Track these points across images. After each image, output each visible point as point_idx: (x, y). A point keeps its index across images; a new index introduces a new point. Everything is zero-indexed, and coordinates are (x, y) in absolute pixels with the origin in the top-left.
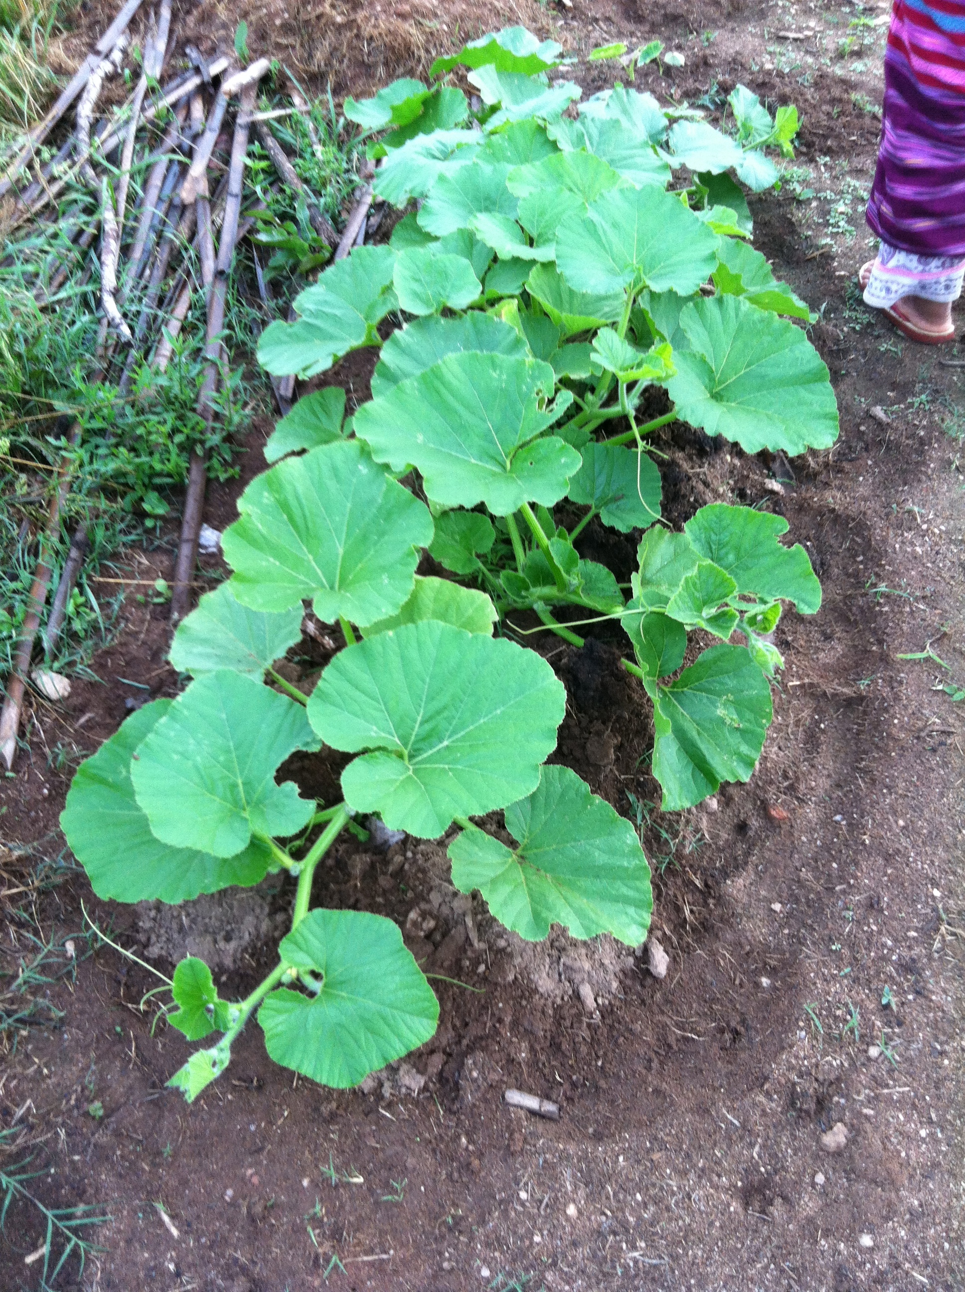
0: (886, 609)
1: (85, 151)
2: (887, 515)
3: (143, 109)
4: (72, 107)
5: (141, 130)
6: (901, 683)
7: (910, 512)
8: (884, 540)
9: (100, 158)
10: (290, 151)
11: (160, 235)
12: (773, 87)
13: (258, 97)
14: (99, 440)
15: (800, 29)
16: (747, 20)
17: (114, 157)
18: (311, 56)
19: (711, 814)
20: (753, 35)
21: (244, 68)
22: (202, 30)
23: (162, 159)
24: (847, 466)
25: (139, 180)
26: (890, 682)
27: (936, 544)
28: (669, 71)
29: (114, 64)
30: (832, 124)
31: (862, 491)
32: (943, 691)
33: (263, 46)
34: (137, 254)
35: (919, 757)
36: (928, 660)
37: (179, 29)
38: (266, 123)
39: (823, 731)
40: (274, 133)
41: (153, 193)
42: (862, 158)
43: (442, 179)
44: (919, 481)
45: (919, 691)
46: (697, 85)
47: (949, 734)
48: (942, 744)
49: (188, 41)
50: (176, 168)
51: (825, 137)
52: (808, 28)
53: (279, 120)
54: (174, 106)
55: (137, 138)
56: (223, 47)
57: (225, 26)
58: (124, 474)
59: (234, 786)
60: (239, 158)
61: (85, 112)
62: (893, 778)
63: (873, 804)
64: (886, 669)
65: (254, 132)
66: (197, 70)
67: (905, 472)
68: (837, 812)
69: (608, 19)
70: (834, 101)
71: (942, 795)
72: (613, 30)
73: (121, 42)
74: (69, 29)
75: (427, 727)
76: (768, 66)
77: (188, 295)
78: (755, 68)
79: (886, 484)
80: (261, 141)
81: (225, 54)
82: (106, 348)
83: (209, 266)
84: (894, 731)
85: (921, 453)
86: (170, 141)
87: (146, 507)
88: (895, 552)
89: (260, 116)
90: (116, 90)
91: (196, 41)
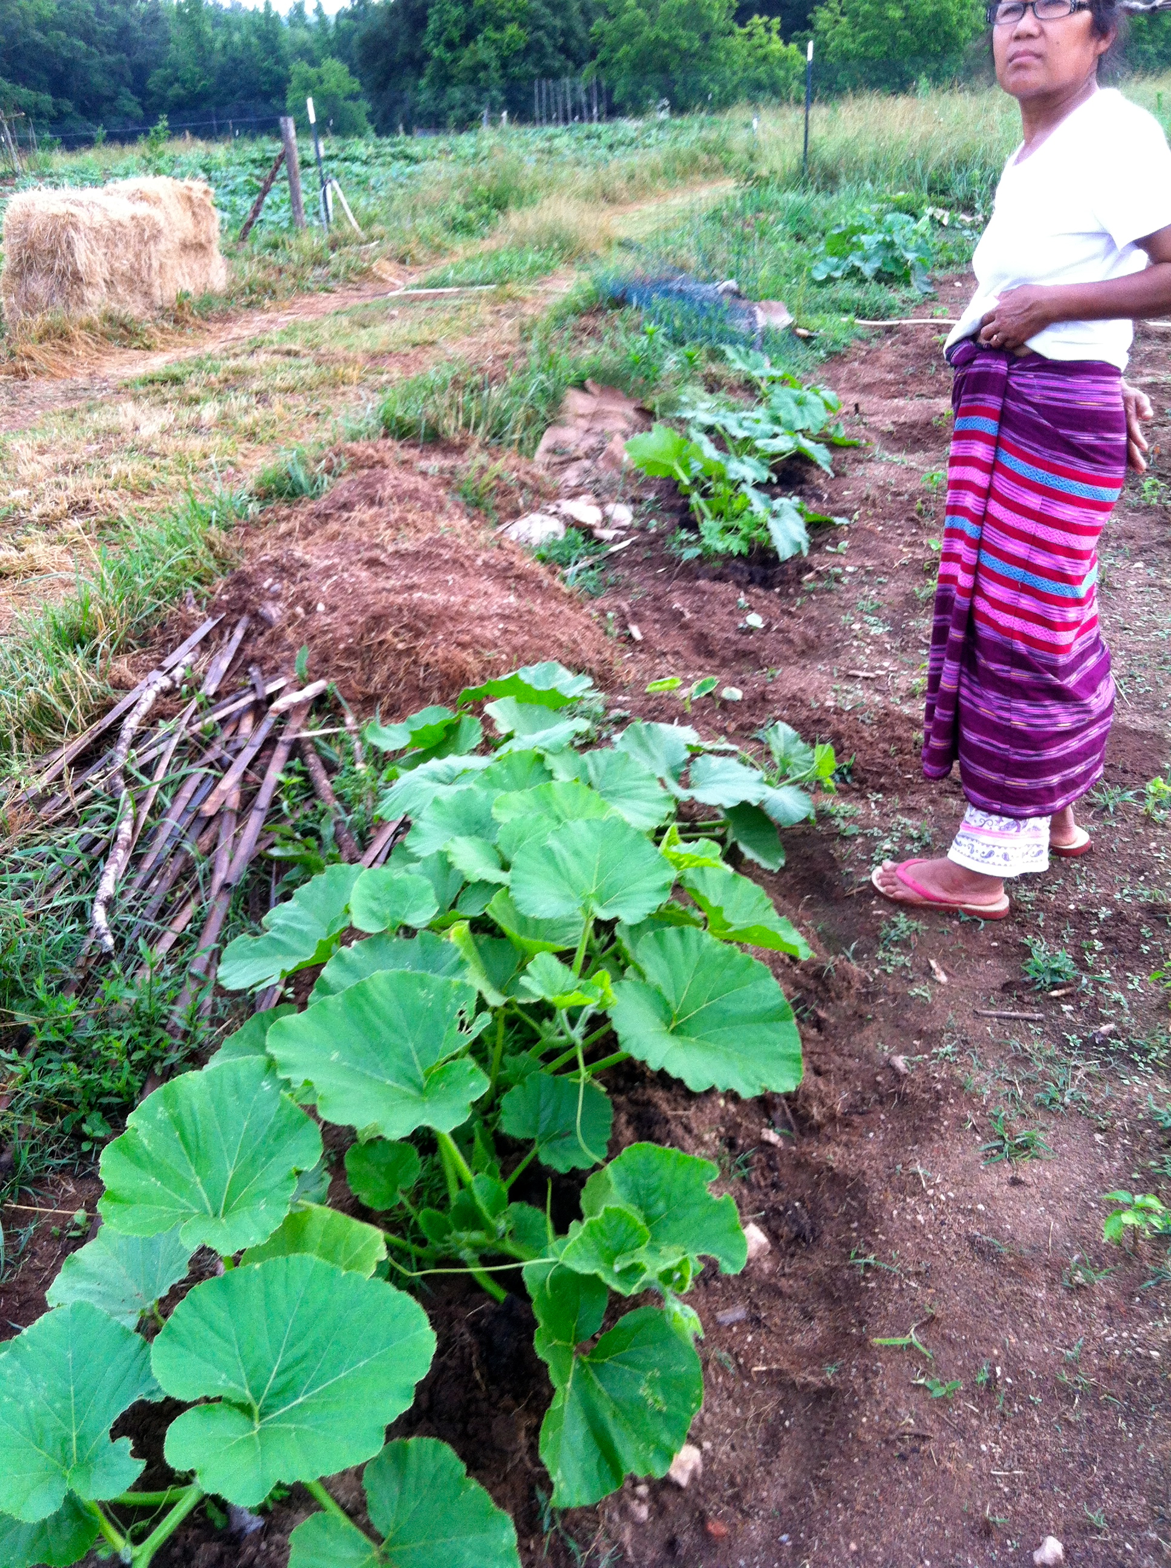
0: (872, 1285)
1: (121, 761)
2: (889, 1176)
3: (190, 724)
4: (121, 719)
5: (183, 743)
6: (876, 1373)
7: (915, 1174)
8: (881, 1205)
9: (133, 770)
10: (331, 768)
11: (177, 848)
12: (828, 724)
13: (309, 715)
14: (54, 1055)
15: (872, 669)
16: (821, 658)
17: (148, 770)
18: (369, 679)
19: (638, 1525)
20: (822, 673)
21: (301, 689)
22: (269, 651)
23: (199, 771)
24: (856, 1119)
25: (171, 792)
26: (866, 1372)
27: (942, 1212)
28: (725, 704)
29: (173, 680)
30: (888, 761)
31: (871, 1148)
32: (923, 1386)
33: (324, 668)
34: (147, 864)
35: (885, 1465)
36: (910, 1346)
37: (249, 649)
38: (311, 740)
39: (787, 1430)
40: (317, 749)
41: (181, 805)
42: (917, 797)
43: (436, 802)
44: (931, 1140)
45: (897, 1383)
46: (754, 719)
47: (924, 1438)
48: (915, 1450)
49: (252, 661)
50: (210, 781)
51: (879, 775)
52: (881, 668)
53: (327, 738)
54: (223, 721)
55: (177, 752)
56: (285, 667)
57: (290, 648)
58: (72, 1092)
59: (66, 1440)
60: (275, 774)
61: (132, 724)
62: (850, 1489)
63: (825, 1520)
64: (862, 1356)
65: (296, 749)
66: (253, 688)
67: (916, 1129)
68: (784, 1531)
69: (676, 653)
70: (892, 740)
71: (906, 1514)
72: (681, 663)
73: (188, 659)
74: (141, 646)
75: (284, 1379)
76: (830, 703)
77: (191, 908)
78: (815, 705)
79: (897, 1141)
80: (303, 758)
81: (285, 674)
82: (88, 959)
83: (219, 878)
84: (861, 1432)
85: (936, 1108)
86: (210, 756)
87: (86, 1128)
88: (891, 1219)
89: (305, 734)
90: (170, 704)
91: (260, 661)
